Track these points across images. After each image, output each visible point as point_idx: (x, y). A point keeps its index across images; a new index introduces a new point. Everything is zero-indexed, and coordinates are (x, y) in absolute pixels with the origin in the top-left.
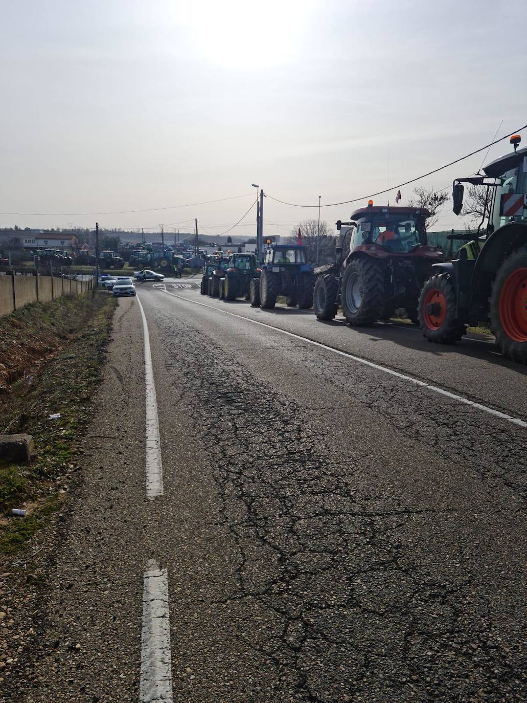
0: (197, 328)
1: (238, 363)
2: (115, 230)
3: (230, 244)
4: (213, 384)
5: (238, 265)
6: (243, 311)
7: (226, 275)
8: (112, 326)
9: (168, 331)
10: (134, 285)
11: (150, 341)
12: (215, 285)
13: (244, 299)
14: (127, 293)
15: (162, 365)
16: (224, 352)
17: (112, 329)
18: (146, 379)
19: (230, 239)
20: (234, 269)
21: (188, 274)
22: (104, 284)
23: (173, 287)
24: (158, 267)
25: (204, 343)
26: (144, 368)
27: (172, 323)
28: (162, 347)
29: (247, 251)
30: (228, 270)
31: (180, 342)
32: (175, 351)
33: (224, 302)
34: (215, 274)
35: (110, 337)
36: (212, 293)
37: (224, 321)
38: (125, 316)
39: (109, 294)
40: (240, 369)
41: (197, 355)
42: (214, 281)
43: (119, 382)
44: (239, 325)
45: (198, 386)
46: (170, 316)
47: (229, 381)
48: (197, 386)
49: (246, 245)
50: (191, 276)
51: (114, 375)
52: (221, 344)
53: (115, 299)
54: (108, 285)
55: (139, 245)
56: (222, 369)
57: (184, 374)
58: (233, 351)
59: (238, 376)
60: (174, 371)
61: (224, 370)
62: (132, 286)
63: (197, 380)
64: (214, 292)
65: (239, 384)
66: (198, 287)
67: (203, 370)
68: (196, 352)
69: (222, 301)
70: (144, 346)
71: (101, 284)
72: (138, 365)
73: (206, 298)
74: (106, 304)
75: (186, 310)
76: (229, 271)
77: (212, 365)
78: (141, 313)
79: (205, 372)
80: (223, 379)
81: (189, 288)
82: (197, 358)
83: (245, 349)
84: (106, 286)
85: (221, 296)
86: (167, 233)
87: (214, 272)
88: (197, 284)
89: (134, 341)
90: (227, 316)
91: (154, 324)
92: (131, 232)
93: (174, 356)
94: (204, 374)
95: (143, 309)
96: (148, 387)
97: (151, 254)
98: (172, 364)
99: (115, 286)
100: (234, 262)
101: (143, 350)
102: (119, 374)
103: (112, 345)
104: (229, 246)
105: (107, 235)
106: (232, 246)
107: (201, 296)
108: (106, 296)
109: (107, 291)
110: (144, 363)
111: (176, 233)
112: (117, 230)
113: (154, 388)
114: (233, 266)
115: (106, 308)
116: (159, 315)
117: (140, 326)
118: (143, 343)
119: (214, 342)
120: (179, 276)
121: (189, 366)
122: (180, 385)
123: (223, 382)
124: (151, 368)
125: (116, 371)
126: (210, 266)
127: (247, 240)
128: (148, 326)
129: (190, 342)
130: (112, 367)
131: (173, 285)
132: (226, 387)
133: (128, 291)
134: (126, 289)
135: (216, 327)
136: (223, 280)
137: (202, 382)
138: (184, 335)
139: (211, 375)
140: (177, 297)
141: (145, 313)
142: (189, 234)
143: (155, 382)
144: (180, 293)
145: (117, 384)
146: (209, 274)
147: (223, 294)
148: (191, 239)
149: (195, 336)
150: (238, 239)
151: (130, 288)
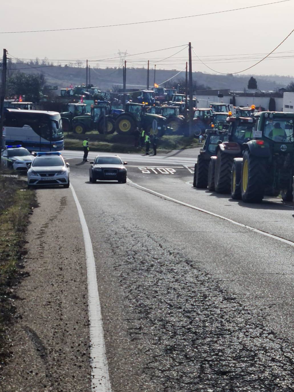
0: (189, 257)
1: (272, 333)
2: (37, 63)
3: (253, 91)
4: (224, 373)
5: (271, 134)
6: (279, 224)
7: (246, 153)
8: (27, 246)
9: (131, 260)
10: (67, 166)
11: (98, 278)
12: (222, 172)
13: (278, 200)
14: (55, 181)
15: (122, 329)
16: (244, 309)
17: (25, 253)
18: (92, 356)
19: (253, 82)
20: (262, 142)
21: (170, 147)
22: (10, 164)
23: (140, 172)
24: (112, 132)
25: (203, 289)
26: (88, 333)
27: (139, 245)
28: (122, 292)
29: (287, 106)
30: (251, 142)
31: (156, 284)
32: (147, 302)
33: (240, 204)
34: (223, 149)
35: (22, 267)
36: (216, 186)
37: (241, 244)
38: (50, 225)
39: (20, 183)
40: (277, 346)
41: (189, 312)
42: (221, 164)
43: (39, 360)
44: (273, 254)
45: (194, 378)
46: (135, 230)
47: (254, 369)
48: (192, 376)
49: (285, 94)
50: (175, 152)
51: (30, 345)
52: (237, 291)
53: (31, 193)
54: (20, 165)
55: (78, 91)
56: (240, 343)
57: (166, 350)
58: (263, 307)
59: (273, 360)
60: (146, 343)
61: (244, 346)
62: (64, 168)
63: (191, 363)
64: (220, 184)
65: (276, 376)
66: (189, 174)
67: (203, 345)
68: (188, 306)
69: (235, 204)
70: (86, 288)
71: (6, 164)
72: (77, 327)
73: (203, 195)
74: (14, 203)
75: (166, 219)
76: (253, 145)
77: (220, 334)
78: (79, 221)
79: (206, 347)
80: (244, 365)
81: (170, 173)
82: (189, 317)
83: (287, 304)
84: (16, 166)
85: (233, 193)
86: (133, 69)
87: (222, 146)
88: (186, 166)
89: (67, 277)
90: (246, 235)
91: (105, 245)
92: (66, 66)
93: (145, 311)
94: (205, 352)
95: (85, 215)
96: (95, 372)
97: (101, 108)
98: (140, 328)
99: (33, 168)
100: (263, 128)
101: (85, 296)
102: (41, 343)
103: (27, 284)
104: (251, 95)
105: (22, 71)
106: (257, 95)
107: (195, 190)
108: (15, 186)
109: (16, 176)
110: (88, 324)
111: (150, 68)
112: (40, 63)
113: (107, 375)
114: (260, 136)
115: (15, 210)
116: (114, 227)
117: (80, 249)
118: (84, 282)
119: (222, 287)
120: (152, 150)
121: (175, 334)
122: (158, 373)
123: (243, 371)
124: (102, 335)
125: (35, 336)
126: (215, 133)
127: (286, 84)
128: (95, 248)
129: (176, 286)
130: (26, 328)
131: (140, 168)
132: (250, 382)
133: (56, 177)
134: (52, 173)
135: (226, 255)
136: (239, 163)
137: (202, 369)
138: (164, 269)
139: (219, 354)
140: (151, 193)
141: (87, 221)
142: (174, 72)
143: (110, 364)
144: (153, 184)
145: (38, 363)
146: (212, 148)
147: (239, 189)
148: (177, 82)
149: (186, 272)
150: (269, 81)
151: (60, 172)
